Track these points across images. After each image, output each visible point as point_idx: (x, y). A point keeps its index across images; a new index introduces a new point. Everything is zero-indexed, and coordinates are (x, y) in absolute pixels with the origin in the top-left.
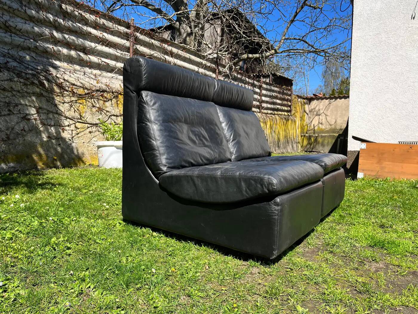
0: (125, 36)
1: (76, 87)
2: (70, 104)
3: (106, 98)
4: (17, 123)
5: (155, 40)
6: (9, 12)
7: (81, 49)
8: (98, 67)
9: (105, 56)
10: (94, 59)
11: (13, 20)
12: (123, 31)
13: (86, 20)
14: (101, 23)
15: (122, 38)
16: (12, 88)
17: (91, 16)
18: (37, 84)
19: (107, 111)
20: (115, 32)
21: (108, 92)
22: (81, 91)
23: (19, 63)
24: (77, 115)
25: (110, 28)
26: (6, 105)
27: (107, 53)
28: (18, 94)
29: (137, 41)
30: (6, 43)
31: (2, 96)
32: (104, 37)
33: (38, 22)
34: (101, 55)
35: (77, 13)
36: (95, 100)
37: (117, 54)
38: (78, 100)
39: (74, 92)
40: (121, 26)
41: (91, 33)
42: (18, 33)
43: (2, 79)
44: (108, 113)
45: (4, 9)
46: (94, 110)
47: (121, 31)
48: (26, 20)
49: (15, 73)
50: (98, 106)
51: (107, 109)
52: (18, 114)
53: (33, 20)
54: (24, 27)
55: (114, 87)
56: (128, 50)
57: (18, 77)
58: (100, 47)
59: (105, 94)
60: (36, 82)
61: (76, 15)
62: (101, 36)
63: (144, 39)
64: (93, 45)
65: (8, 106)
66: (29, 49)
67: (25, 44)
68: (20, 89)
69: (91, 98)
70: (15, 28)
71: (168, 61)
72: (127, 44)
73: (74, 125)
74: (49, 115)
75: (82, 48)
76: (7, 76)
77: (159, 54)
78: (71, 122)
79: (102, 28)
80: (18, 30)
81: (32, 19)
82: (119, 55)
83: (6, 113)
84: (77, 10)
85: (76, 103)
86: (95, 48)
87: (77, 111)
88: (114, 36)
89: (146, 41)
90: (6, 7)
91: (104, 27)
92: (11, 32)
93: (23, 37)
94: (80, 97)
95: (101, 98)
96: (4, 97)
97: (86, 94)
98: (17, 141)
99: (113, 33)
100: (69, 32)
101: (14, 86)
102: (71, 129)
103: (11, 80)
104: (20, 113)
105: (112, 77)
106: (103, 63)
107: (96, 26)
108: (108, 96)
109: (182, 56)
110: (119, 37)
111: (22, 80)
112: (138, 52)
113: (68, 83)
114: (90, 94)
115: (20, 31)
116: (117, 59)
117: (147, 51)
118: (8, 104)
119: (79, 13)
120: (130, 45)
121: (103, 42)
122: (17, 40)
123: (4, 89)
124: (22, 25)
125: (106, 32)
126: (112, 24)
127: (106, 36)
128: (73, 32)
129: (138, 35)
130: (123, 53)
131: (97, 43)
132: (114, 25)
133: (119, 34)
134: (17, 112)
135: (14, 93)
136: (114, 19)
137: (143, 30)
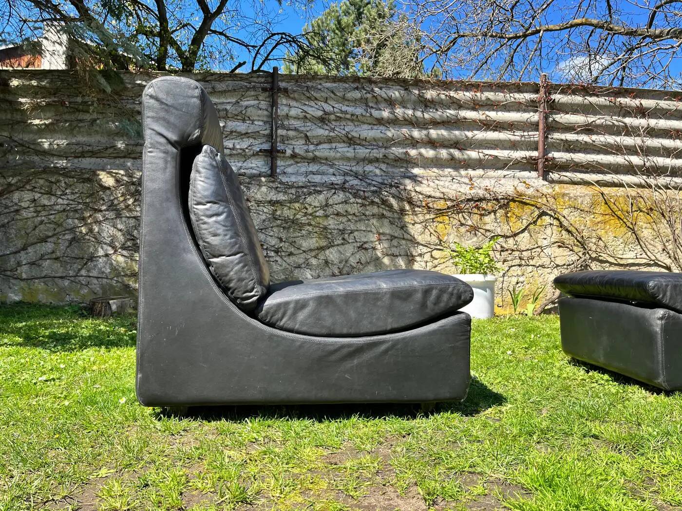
0: (531, 106)
1: (433, 199)
2: (424, 224)
3: (484, 209)
4: (352, 254)
5: (597, 96)
6: (352, 121)
7: (451, 145)
8: (479, 164)
9: (493, 146)
10: (473, 154)
11: (358, 129)
12: (524, 100)
13: (458, 102)
14: (484, 98)
15: (525, 111)
16: (346, 211)
17: (465, 93)
18: (378, 203)
19: (487, 230)
20: (511, 104)
21: (489, 200)
22: (441, 205)
23: (361, 180)
24: (434, 239)
25: (499, 102)
26: (340, 233)
27: (494, 141)
28: (355, 218)
29: (554, 107)
30: (348, 159)
31: (336, 222)
32: (488, 118)
33: (389, 123)
34: (486, 145)
35: (443, 97)
36: (465, 216)
37: (512, 138)
38: (437, 217)
39: (429, 208)
40: (522, 92)
41: (465, 119)
42: (364, 143)
43: (336, 202)
44: (488, 234)
45: (347, 119)
46: (463, 229)
47: (521, 101)
48: (374, 125)
49: (351, 193)
50: (470, 223)
51: (488, 227)
52: (354, 242)
53: (383, 122)
54: (370, 135)
55: (500, 191)
56: (535, 126)
57: (355, 198)
58: (480, 135)
59: (483, 205)
60: (377, 200)
61: (442, 100)
62: (483, 117)
63: (570, 101)
64: (469, 134)
65: (342, 234)
66: (377, 160)
67: (371, 155)
68: (356, 211)
69: (458, 213)
70: (359, 138)
71: (632, 127)
72: (535, 117)
73: (429, 254)
74: (393, 241)
75: (452, 142)
76: (342, 198)
77: (608, 118)
78: (425, 250)
79: (487, 105)
80: (363, 140)
81: (380, 121)
82: (518, 138)
83: (340, 242)
84: (443, 92)
85: (433, 222)
86: (472, 137)
87: (434, 233)
88: (509, 111)
89: (576, 102)
90: (348, 116)
91: (489, 103)
92: (355, 144)
93: (370, 147)
94: (440, 212)
95: (475, 211)
96: (338, 224)
97: (448, 208)
99: (507, 107)
100: (433, 125)
101: (349, 210)
102: (425, 259)
103: (346, 202)
104: (356, 242)
105: (505, 176)
106: (487, 156)
107: (475, 105)
108: (489, 206)
109: (670, 110)
110: (518, 111)
111: (360, 201)
112: (558, 126)
113: (421, 196)
114: (456, 207)
115: (366, 140)
116: (514, 146)
117: (578, 119)
118: (342, 232)
119: (446, 95)
120: (540, 118)
121: (488, 125)
122: (362, 152)
123: (338, 214)
124: (367, 132)
125: (493, 110)
126: (503, 94)
127: (493, 115)
128: (439, 123)
129: (557, 97)
130: (526, 134)
131: (477, 130)
132: (508, 95)
133: (518, 107)
134: (353, 241)
135: (350, 217)
136: (507, 86)
137: (569, 87)
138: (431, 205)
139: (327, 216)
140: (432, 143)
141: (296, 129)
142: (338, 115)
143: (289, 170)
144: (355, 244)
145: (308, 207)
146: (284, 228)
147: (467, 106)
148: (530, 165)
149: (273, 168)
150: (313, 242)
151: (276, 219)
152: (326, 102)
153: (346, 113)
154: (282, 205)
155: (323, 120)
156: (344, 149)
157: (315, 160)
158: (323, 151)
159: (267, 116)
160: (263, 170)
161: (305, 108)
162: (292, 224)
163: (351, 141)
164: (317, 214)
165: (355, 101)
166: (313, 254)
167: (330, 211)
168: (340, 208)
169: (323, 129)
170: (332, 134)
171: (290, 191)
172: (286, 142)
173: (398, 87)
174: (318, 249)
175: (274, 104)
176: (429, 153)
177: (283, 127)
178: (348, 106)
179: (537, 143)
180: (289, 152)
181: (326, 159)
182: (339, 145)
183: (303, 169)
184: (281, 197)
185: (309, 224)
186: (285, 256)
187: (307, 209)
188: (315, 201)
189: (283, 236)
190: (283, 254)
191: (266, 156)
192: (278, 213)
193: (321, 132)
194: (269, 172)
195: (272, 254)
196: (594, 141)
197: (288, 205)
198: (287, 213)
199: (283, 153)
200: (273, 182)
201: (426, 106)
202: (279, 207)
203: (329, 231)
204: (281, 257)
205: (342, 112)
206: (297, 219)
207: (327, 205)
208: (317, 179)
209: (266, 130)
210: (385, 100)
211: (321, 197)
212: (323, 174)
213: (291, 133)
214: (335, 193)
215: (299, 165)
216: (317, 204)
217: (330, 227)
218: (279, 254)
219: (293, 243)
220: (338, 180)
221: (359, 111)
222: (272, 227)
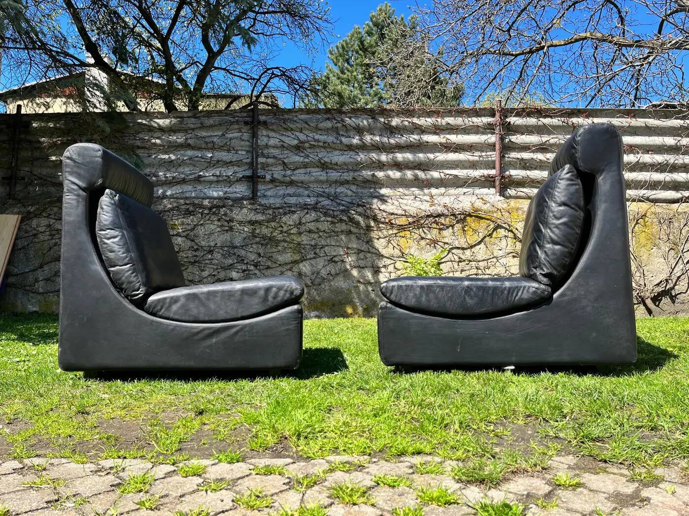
0: (488, 129)
1: (396, 216)
2: (387, 239)
3: (443, 224)
4: (324, 266)
5: (551, 117)
6: (325, 148)
7: (416, 167)
8: (441, 183)
9: (453, 166)
10: (435, 174)
11: (330, 155)
12: (482, 124)
13: (420, 128)
14: (444, 123)
15: (483, 133)
16: (318, 229)
17: (427, 119)
18: (345, 221)
19: (445, 243)
20: (470, 128)
21: (446, 216)
22: (403, 221)
23: (332, 200)
24: (397, 252)
25: (458, 126)
26: (312, 248)
27: (454, 161)
28: (325, 235)
29: (510, 129)
30: (322, 182)
31: (309, 239)
32: (449, 141)
33: (358, 149)
34: (447, 165)
35: (406, 123)
36: (425, 230)
37: (471, 158)
38: (399, 232)
39: (392, 224)
40: (480, 116)
41: (427, 142)
42: (335, 167)
43: (309, 221)
44: (446, 246)
45: (320, 146)
46: (423, 243)
47: (479, 124)
48: (344, 151)
49: (321, 212)
50: (429, 237)
51: (446, 240)
53: (353, 148)
54: (340, 160)
55: (457, 207)
56: (492, 147)
57: (325, 216)
58: (441, 157)
59: (442, 220)
60: (345, 218)
61: (405, 126)
62: (444, 141)
63: (524, 124)
64: (431, 156)
65: (314, 249)
66: (347, 182)
67: (342, 178)
68: (327, 228)
69: (419, 228)
70: (331, 163)
72: (492, 139)
73: (393, 265)
74: (360, 255)
75: (415, 164)
76: (314, 217)
77: (561, 137)
78: (388, 262)
79: (447, 129)
80: (335, 164)
81: (350, 148)
82: (476, 158)
83: (312, 256)
84: (406, 119)
85: (396, 236)
86: (434, 159)
87: (397, 247)
88: (468, 134)
89: (531, 124)
90: (321, 144)
91: (449, 127)
92: (327, 168)
93: (341, 171)
94: (402, 228)
95: (434, 225)
96: (311, 240)
97: (410, 224)
98: (323, 286)
99: (466, 131)
101: (320, 227)
102: (389, 270)
103: (317, 221)
104: (327, 255)
105: (465, 193)
106: (448, 176)
107: (437, 130)
108: (447, 221)
110: (477, 133)
111: (329, 219)
112: (514, 146)
113: (384, 214)
114: (417, 222)
115: (337, 165)
116: (473, 165)
117: (533, 139)
118: (314, 247)
119: (409, 122)
120: (496, 139)
121: (448, 147)
122: (334, 175)
123: (310, 231)
124: (338, 158)
125: (454, 134)
126: (461, 119)
127: (454, 138)
128: (403, 147)
129: (513, 120)
130: (483, 154)
131: (439, 152)
132: (466, 120)
133: (476, 130)
134: (323, 255)
135: (321, 234)
136: (466, 111)
137: (523, 110)
138: (393, 221)
139: (300, 234)
140: (398, 166)
141: (274, 157)
142: (312, 143)
143: (269, 193)
144: (325, 258)
145: (283, 226)
146: (262, 244)
147: (429, 131)
148: (488, 182)
149: (254, 192)
150: (288, 257)
151: (256, 237)
152: (301, 132)
153: (318, 141)
154: (260, 224)
155: (298, 148)
156: (317, 173)
157: (292, 183)
158: (299, 175)
159: (249, 146)
160: (246, 194)
161: (283, 138)
162: (270, 241)
163: (324, 166)
164: (292, 232)
165: (327, 130)
166: (289, 267)
167: (303, 228)
168: (312, 226)
169: (299, 156)
170: (306, 160)
171: (267, 212)
172: (266, 169)
173: (366, 116)
174: (292, 262)
175: (254, 135)
176: (395, 174)
177: (263, 155)
178: (321, 135)
179: (494, 162)
180: (268, 177)
181: (302, 182)
182: (313, 170)
183: (281, 192)
184: (260, 217)
185: (284, 241)
186: (263, 270)
187: (282, 227)
188: (290, 220)
189: (261, 251)
190: (261, 267)
191: (249, 182)
192: (257, 231)
193: (297, 159)
194: (251, 196)
195: (252, 268)
196: (548, 159)
197: (266, 224)
198: (265, 231)
199: (263, 178)
200: (253, 204)
201: (392, 132)
202: (257, 226)
203: (302, 246)
204: (260, 270)
205: (315, 140)
206: (274, 236)
207: (300, 224)
208: (293, 200)
209: (248, 158)
210: (354, 128)
211: (295, 217)
212: (299, 196)
213: (270, 161)
214: (307, 213)
215: (278, 188)
216: (291, 223)
217: (303, 243)
218: (258, 267)
219: (270, 258)
220: (311, 201)
221: (330, 139)
222: (251, 244)
